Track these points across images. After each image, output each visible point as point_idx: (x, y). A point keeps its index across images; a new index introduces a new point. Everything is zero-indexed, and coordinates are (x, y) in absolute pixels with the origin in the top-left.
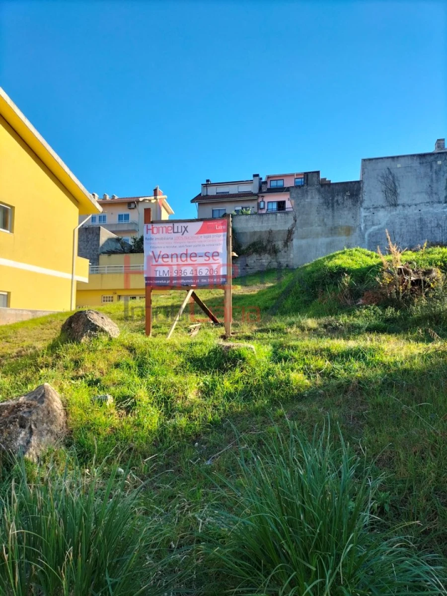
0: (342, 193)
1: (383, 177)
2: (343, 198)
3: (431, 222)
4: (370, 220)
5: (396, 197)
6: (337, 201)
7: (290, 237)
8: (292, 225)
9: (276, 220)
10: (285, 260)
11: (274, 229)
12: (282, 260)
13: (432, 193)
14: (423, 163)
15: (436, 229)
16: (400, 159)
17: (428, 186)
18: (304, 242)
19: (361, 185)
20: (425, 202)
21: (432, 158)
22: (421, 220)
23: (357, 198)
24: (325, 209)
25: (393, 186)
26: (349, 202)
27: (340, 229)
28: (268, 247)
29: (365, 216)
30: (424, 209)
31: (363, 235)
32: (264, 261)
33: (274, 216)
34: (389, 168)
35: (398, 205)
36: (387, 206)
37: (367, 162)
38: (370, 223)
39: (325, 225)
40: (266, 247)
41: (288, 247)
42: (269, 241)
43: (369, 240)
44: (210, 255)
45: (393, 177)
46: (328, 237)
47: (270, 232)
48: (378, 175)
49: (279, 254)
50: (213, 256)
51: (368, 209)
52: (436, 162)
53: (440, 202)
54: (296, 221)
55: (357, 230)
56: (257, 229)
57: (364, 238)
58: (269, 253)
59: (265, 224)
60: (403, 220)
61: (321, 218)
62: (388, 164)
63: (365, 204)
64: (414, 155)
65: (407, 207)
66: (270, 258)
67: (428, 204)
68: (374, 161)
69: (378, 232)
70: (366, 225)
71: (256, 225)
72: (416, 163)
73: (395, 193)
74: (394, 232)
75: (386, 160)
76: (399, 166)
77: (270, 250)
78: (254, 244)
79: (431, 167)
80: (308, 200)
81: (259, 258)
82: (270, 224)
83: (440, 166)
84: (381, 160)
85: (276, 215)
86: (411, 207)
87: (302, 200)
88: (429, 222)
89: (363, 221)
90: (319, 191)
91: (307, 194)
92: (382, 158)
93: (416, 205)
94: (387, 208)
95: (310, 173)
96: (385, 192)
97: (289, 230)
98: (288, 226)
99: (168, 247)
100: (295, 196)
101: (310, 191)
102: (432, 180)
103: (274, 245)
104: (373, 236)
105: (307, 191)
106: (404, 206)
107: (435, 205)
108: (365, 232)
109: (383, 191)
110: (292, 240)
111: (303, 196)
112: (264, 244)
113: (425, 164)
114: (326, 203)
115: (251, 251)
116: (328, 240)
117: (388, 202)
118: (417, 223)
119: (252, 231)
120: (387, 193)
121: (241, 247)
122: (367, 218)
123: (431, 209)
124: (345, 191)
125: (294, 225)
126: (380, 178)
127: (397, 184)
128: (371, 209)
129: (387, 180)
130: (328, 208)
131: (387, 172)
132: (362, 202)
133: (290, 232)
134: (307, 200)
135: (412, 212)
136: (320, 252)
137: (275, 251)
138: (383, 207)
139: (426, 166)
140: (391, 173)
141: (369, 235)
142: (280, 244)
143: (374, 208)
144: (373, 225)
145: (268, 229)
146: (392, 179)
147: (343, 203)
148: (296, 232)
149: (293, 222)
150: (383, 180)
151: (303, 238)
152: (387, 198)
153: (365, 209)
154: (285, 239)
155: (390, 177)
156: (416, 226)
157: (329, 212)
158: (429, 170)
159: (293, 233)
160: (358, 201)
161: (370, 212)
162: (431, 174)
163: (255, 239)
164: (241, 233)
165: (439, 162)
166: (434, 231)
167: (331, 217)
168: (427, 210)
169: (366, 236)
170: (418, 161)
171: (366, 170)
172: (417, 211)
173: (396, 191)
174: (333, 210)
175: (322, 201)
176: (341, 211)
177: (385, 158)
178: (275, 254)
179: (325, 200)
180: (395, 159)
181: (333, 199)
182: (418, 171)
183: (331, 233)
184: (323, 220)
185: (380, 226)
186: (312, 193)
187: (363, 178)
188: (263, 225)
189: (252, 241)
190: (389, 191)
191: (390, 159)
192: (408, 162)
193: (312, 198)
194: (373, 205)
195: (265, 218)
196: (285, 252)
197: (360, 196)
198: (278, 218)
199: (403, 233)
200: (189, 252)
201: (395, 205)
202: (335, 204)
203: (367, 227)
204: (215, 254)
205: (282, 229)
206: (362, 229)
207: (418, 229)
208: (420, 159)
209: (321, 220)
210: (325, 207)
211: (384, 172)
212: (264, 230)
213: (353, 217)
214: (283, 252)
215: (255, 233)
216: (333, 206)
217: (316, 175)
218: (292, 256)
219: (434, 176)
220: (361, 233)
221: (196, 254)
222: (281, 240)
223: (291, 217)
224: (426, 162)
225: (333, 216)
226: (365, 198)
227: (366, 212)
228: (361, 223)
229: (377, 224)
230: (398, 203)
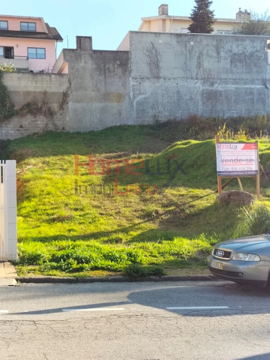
0: (112, 62)
1: (147, 50)
2: (114, 66)
3: (185, 95)
4: (137, 89)
5: (159, 70)
6: (109, 68)
7: (65, 101)
8: (67, 88)
9: (51, 81)
10: (61, 122)
11: (49, 90)
12: (58, 122)
13: (186, 69)
14: (179, 42)
15: (189, 101)
16: (161, 35)
17: (184, 63)
18: (79, 105)
19: (129, 56)
20: (181, 77)
21: (187, 38)
22: (178, 92)
23: (126, 68)
24: (98, 75)
25: (156, 59)
26: (119, 71)
27: (112, 96)
28: (44, 109)
29: (134, 85)
30: (181, 83)
31: (132, 103)
32: (40, 123)
33: (48, 77)
34: (153, 42)
35: (160, 78)
36: (152, 77)
37: (134, 35)
38: (137, 92)
39: (99, 90)
40: (41, 108)
41: (63, 110)
42: (44, 103)
43: (137, 108)
44: (249, 160)
45: (156, 52)
46: (101, 102)
47: (45, 93)
48: (143, 48)
49: (55, 117)
50: (250, 161)
51: (136, 79)
52: (190, 42)
53: (192, 78)
54: (70, 84)
55: (127, 98)
56: (31, 89)
57: (133, 106)
58: (45, 115)
59: (39, 85)
60: (165, 92)
61: (95, 83)
62: (151, 38)
63: (133, 74)
64: (172, 34)
65: (167, 80)
66: (45, 120)
67: (184, 79)
68: (140, 34)
69: (144, 100)
70: (134, 94)
71: (30, 85)
72: (174, 41)
73: (157, 66)
74: (157, 102)
75: (150, 35)
76: (160, 42)
77: (45, 112)
78: (28, 105)
79: (186, 46)
80: (82, 64)
81: (34, 119)
82: (44, 85)
83: (192, 46)
84: (146, 34)
85: (51, 76)
86: (171, 80)
87: (76, 64)
88: (184, 95)
89: (131, 90)
90: (92, 57)
91: (80, 58)
92: (146, 33)
93: (174, 79)
94: (151, 79)
95: (82, 37)
96: (149, 64)
97: (64, 93)
98: (63, 88)
99: (228, 156)
100: (69, 59)
101: (83, 55)
102: (186, 58)
103: (50, 107)
104: (140, 104)
105: (80, 55)
106: (165, 79)
107: (189, 80)
108: (134, 100)
109: (148, 64)
110: (67, 103)
111: (77, 59)
112: (39, 105)
113: (181, 43)
114: (98, 69)
115: (25, 111)
116: (102, 105)
117: (152, 74)
118: (175, 95)
119: (26, 90)
120: (151, 65)
121: (14, 106)
122: (135, 87)
123: (186, 83)
124: (115, 60)
125: (69, 88)
126: (145, 51)
127: (159, 59)
128: (138, 80)
129: (151, 54)
130: (101, 75)
131: (151, 46)
132: (130, 72)
133: (65, 95)
134: (80, 64)
135: (170, 84)
136: (95, 117)
137: (51, 114)
138: (148, 78)
139: (182, 45)
140: (154, 47)
141: (137, 103)
142: (55, 106)
143: (141, 78)
144: (140, 94)
145: (43, 90)
146: (155, 53)
147: (114, 71)
148: (71, 95)
149: (68, 85)
150: (147, 53)
151: (78, 102)
152: (151, 71)
153: (133, 78)
154: (61, 101)
155: (154, 51)
156: (174, 97)
157: (102, 78)
158: (184, 48)
159: (68, 97)
160: (127, 71)
161: (137, 82)
162: (185, 52)
163: (29, 99)
164: (13, 92)
165: (192, 43)
166: (188, 103)
167: (103, 83)
168: (183, 84)
169: (135, 104)
170: (176, 40)
171: (133, 42)
172: (175, 85)
173: (158, 65)
174: (105, 76)
175: (94, 66)
176: (112, 79)
177: (149, 33)
178: (50, 116)
179: (98, 66)
180: (158, 34)
181: (105, 66)
182: (176, 48)
183: (104, 99)
184: (96, 86)
185: (146, 96)
186: (85, 57)
187: (130, 49)
188: (37, 85)
189: (26, 102)
190: (153, 64)
191: (153, 35)
192: (168, 39)
193: (86, 63)
194: (140, 76)
195: (39, 78)
196: (61, 115)
197: (129, 66)
198: (52, 79)
199: (164, 103)
200: (239, 159)
201: (158, 78)
202: (107, 71)
203: (135, 96)
204: (251, 160)
205: (57, 91)
206: (131, 97)
207: (176, 101)
208: (177, 38)
209: (94, 85)
210: (98, 73)
211: (148, 45)
212: (38, 90)
213: (123, 85)
214: (58, 115)
215: (28, 93)
216: (105, 73)
217: (88, 40)
218: (68, 118)
219: (188, 55)
220: (130, 101)
221: (242, 160)
222: (56, 103)
223: (65, 79)
224: (182, 42)
225: (106, 83)
226: (133, 68)
227: (134, 82)
228: (130, 91)
229: (143, 94)
230: (160, 76)
